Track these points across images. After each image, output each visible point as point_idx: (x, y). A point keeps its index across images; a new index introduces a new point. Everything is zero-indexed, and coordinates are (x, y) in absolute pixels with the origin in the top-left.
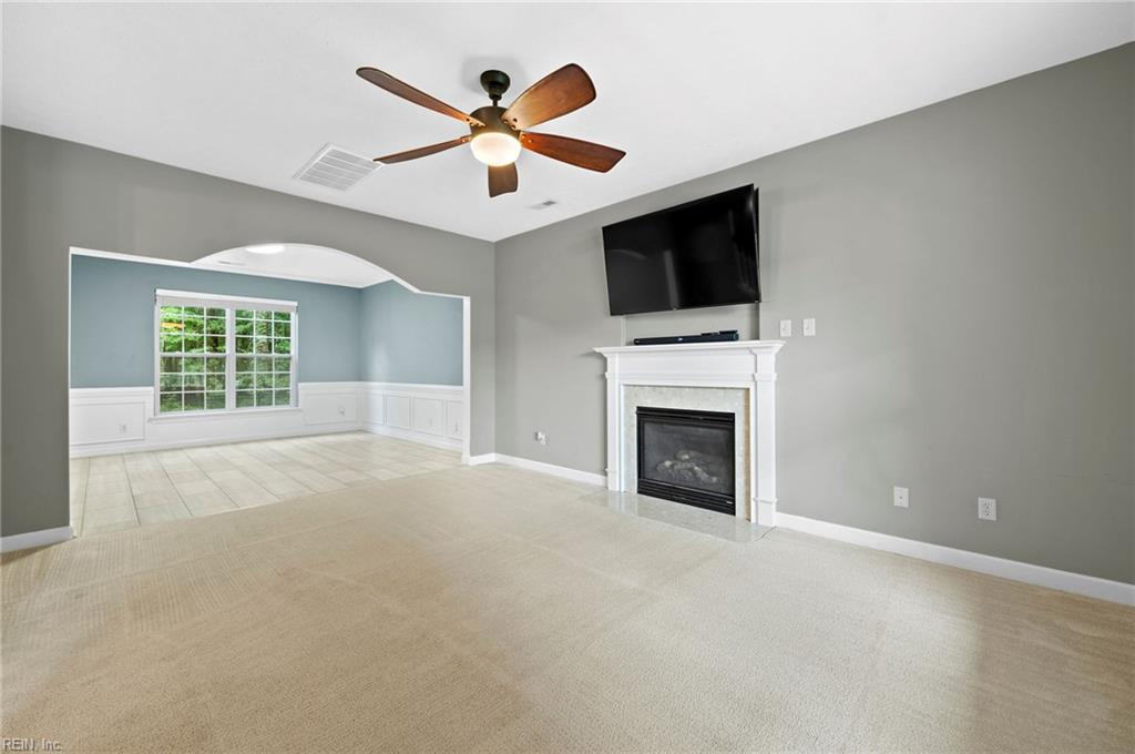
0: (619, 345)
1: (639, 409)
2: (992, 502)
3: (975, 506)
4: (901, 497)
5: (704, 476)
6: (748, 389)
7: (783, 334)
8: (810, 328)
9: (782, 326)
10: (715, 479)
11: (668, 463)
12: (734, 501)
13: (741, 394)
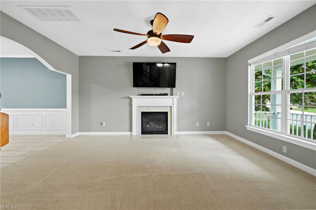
0: (135, 96)
1: (142, 112)
2: (209, 123)
3: (207, 124)
4: (197, 124)
5: (158, 127)
6: (171, 106)
7: (178, 95)
8: (183, 94)
9: (178, 93)
10: (161, 127)
11: (148, 126)
12: (167, 131)
13: (169, 107)
